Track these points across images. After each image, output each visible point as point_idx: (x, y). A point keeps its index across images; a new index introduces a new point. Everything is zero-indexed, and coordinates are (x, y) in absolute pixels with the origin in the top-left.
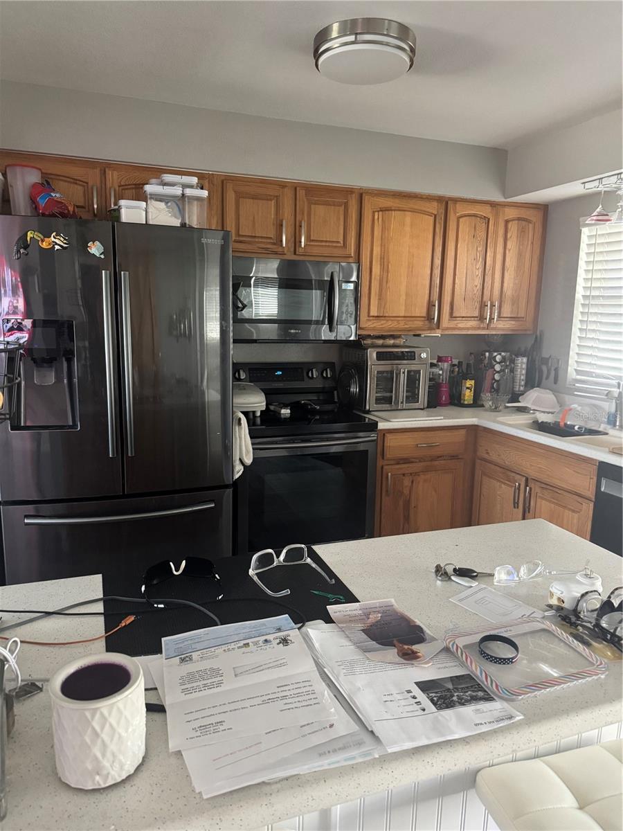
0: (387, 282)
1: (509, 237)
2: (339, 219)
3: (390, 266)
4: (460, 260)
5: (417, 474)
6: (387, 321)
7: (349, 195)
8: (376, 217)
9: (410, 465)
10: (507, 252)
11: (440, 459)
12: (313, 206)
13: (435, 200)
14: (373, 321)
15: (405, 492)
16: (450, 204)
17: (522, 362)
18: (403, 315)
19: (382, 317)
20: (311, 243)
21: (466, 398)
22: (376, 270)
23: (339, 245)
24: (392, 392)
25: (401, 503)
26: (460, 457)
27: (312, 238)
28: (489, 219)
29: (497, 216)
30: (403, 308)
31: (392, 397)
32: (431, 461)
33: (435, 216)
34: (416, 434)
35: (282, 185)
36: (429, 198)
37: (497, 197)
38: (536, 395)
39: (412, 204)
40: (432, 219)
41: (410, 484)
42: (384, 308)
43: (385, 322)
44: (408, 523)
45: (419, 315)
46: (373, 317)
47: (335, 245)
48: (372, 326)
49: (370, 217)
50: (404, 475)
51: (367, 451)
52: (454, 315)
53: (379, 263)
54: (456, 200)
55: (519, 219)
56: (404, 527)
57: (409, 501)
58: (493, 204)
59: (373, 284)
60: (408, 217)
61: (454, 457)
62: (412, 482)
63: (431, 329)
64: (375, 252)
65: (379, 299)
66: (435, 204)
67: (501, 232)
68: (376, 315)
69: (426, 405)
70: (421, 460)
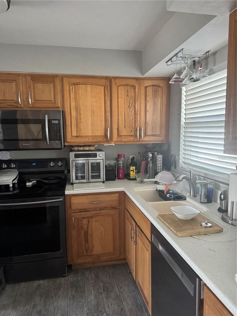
0: (80, 120)
1: (147, 95)
2: (51, 90)
3: (81, 112)
4: (120, 108)
5: (91, 217)
6: (82, 138)
7: (55, 78)
8: (71, 88)
9: (87, 213)
10: (147, 102)
11: (105, 209)
12: (35, 84)
13: (104, 78)
14: (74, 139)
15: (84, 227)
16: (113, 81)
17: (160, 158)
18: (91, 135)
19: (79, 136)
20: (37, 102)
21: (131, 175)
22: (74, 113)
23: (52, 102)
24: (85, 174)
25: (83, 233)
26: (117, 208)
27: (36, 99)
28: (135, 86)
29: (140, 85)
30: (91, 132)
31: (85, 176)
32: (100, 210)
33: (105, 86)
34: (89, 197)
35: (18, 75)
36: (101, 78)
37: (139, 75)
38: (161, 175)
39: (90, 80)
40: (103, 88)
41: (87, 223)
42: (80, 132)
43: (81, 139)
44: (87, 243)
45: (100, 135)
46: (74, 136)
47: (50, 102)
48: (74, 141)
49: (68, 88)
50: (84, 218)
51: (59, 206)
52: (120, 135)
53: (75, 110)
54: (115, 78)
55: (153, 86)
56: (85, 245)
57: (87, 232)
58: (137, 79)
59: (72, 121)
60: (89, 87)
61: (113, 208)
62: (88, 222)
63: (107, 141)
64: (72, 105)
65: (77, 128)
66: (104, 80)
67: (143, 92)
68: (75, 135)
69: (105, 180)
70: (95, 209)
